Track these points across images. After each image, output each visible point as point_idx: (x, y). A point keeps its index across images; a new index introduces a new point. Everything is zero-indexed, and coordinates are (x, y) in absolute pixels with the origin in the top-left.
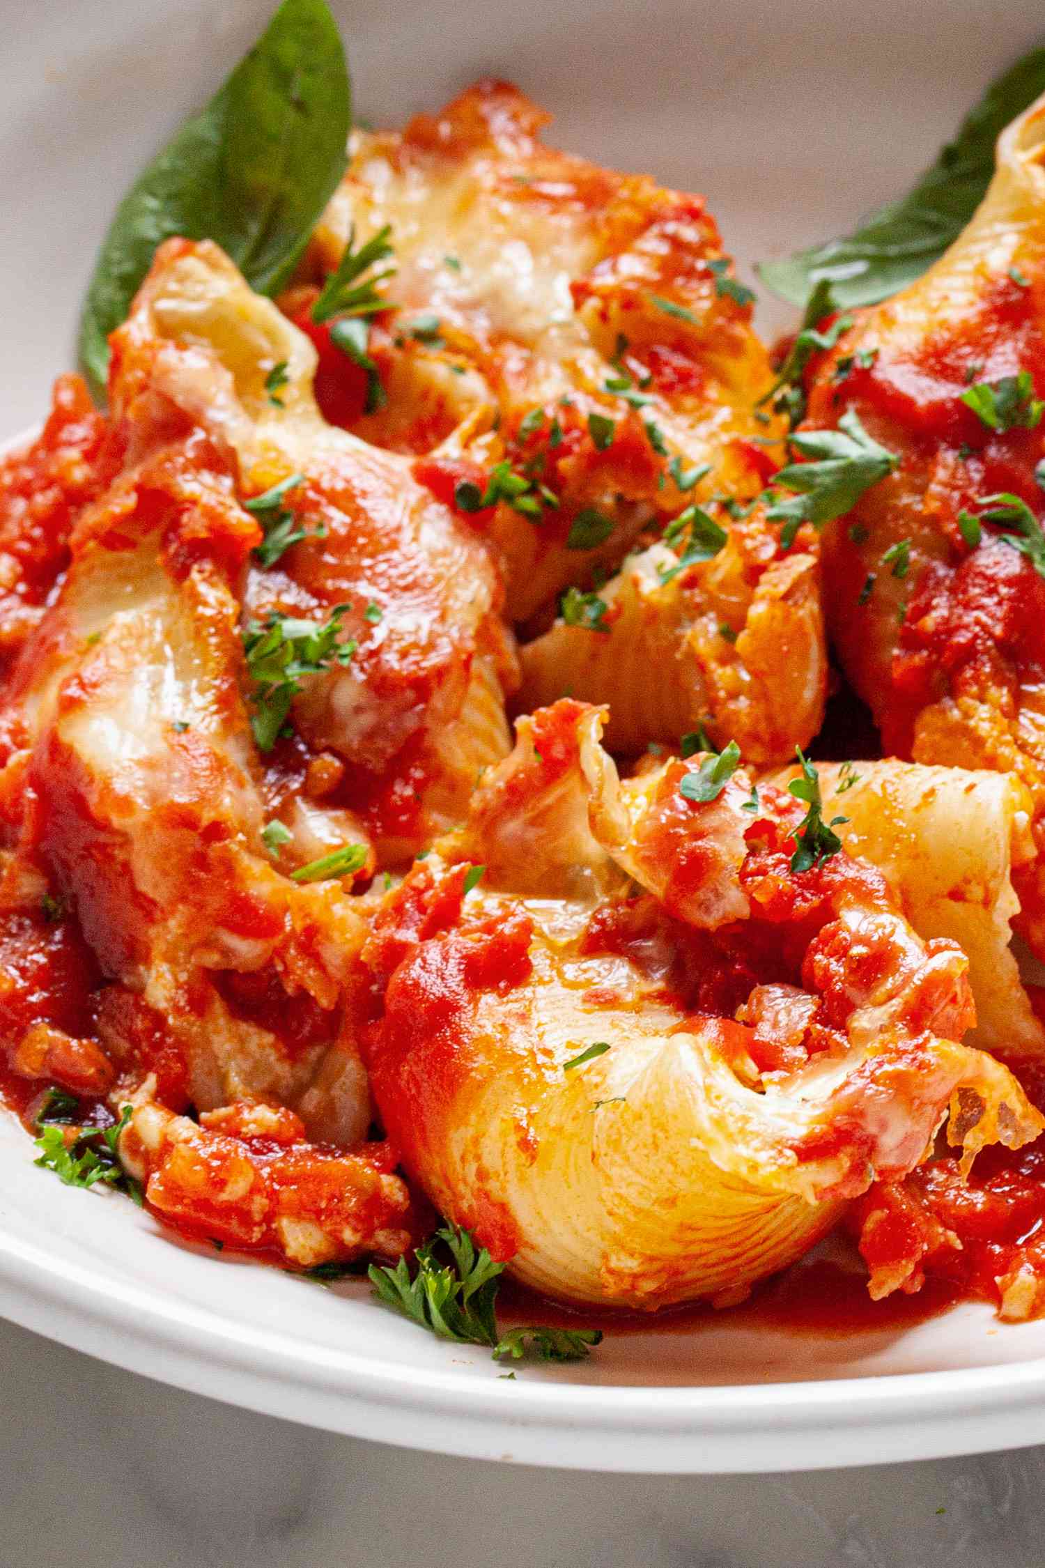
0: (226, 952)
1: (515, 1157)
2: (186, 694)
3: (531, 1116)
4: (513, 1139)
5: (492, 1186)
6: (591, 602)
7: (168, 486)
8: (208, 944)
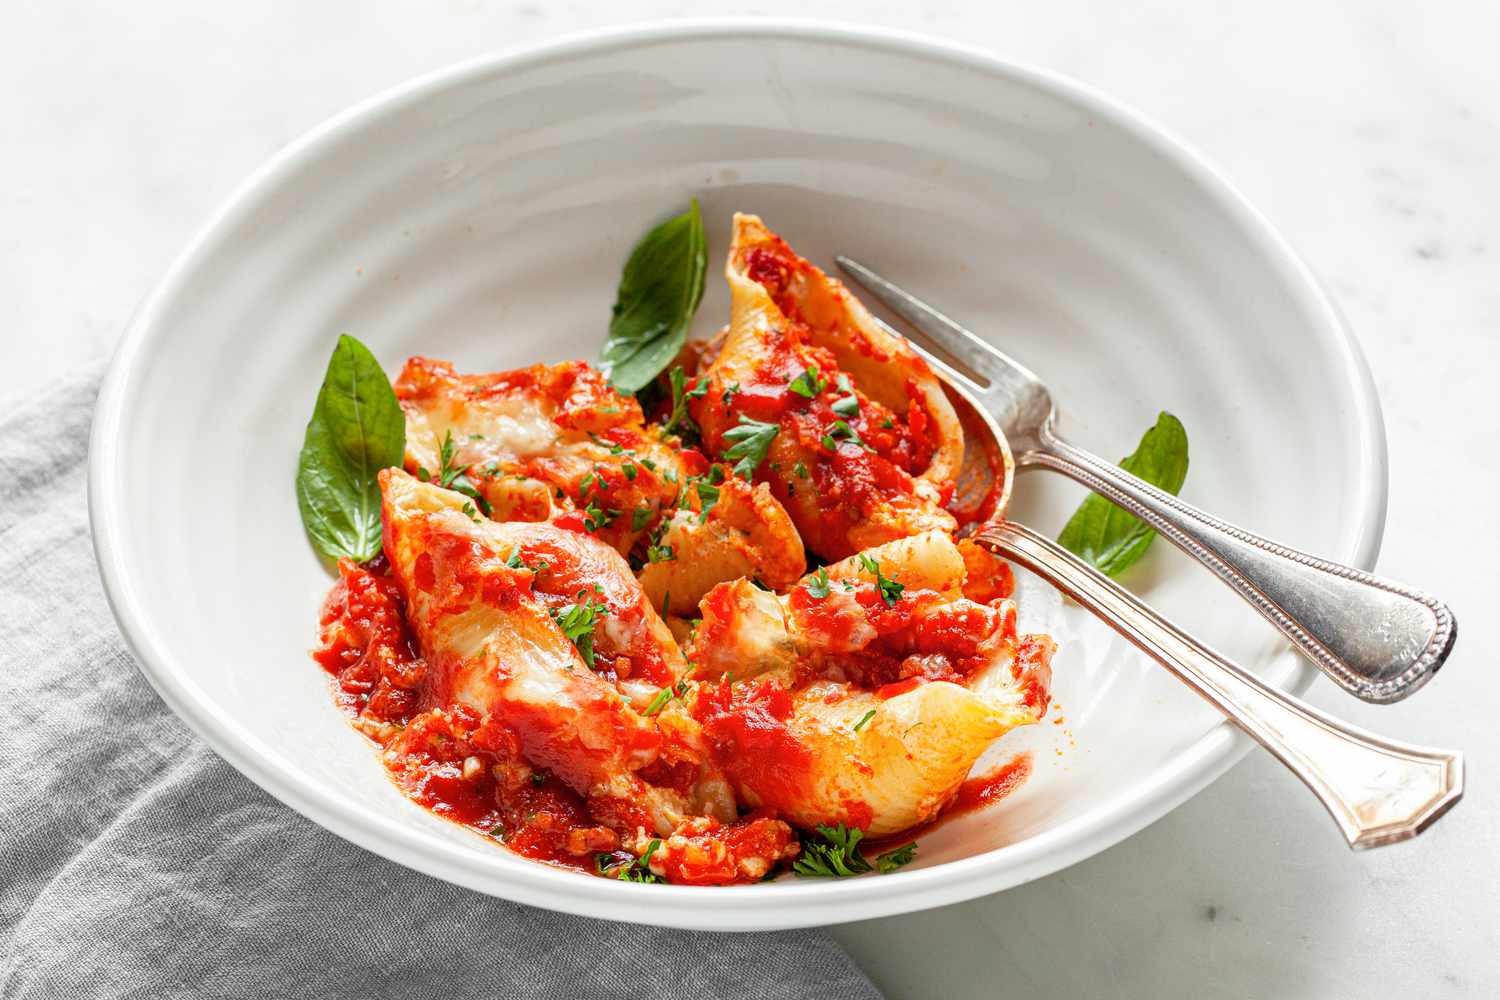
0: (640, 760)
1: (860, 778)
2: (556, 655)
3: (856, 757)
4: (855, 770)
5: (854, 797)
6: (661, 549)
7: (476, 572)
8: (631, 759)
